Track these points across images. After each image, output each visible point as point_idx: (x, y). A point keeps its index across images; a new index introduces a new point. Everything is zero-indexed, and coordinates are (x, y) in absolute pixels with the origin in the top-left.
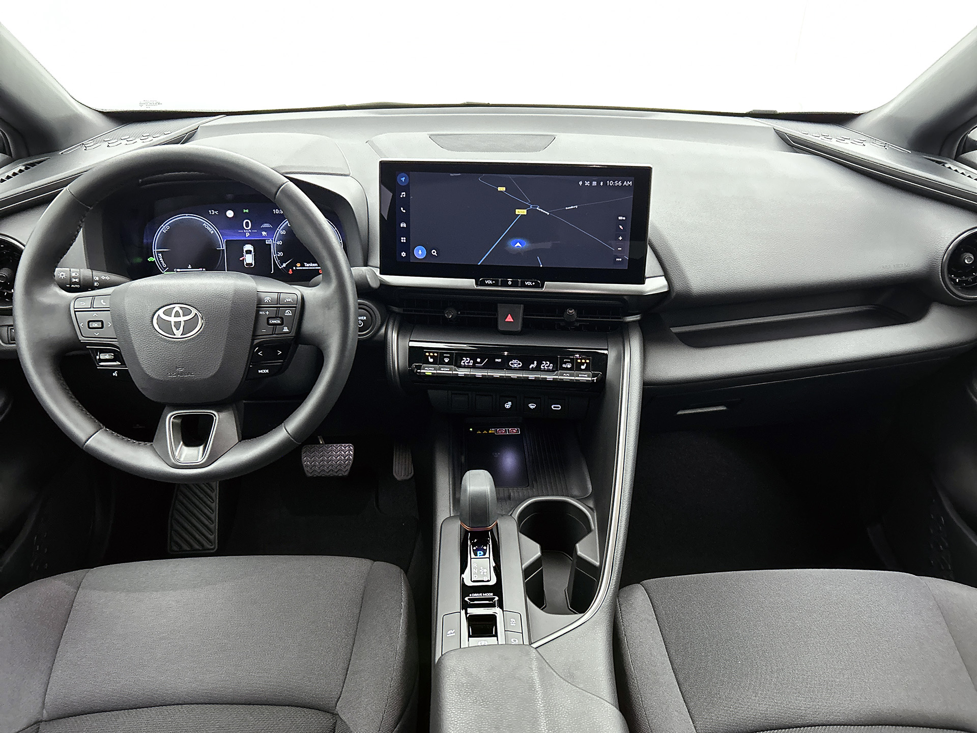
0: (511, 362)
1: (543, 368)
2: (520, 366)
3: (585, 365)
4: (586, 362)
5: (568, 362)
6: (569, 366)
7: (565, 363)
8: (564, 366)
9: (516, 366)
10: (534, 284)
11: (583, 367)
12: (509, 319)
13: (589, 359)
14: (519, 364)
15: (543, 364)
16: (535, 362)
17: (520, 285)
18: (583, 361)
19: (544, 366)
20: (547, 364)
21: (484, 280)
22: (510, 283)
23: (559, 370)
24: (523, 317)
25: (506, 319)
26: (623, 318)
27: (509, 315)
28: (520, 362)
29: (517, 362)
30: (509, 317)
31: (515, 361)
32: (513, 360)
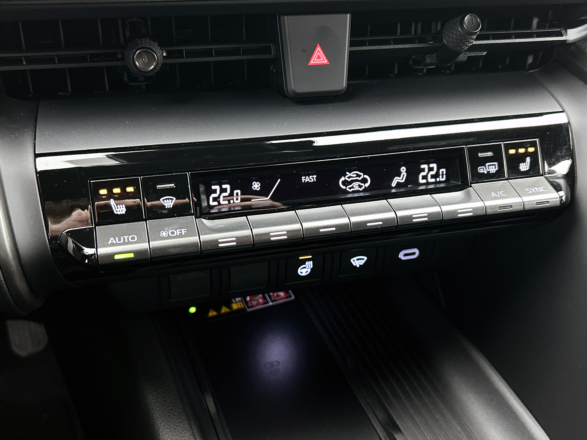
0: (343, 179)
1: (425, 181)
2: (367, 185)
4: (528, 153)
5: (489, 159)
7: (484, 161)
9: (357, 188)
11: (524, 167)
13: (533, 144)
14: (364, 181)
15: (423, 170)
18: (522, 151)
19: (425, 177)
23: (471, 183)
24: (351, 53)
25: (309, 61)
26: (566, 32)
27: (319, 49)
28: (366, 176)
29: (358, 176)
30: (319, 53)
31: (353, 174)
32: (347, 173)
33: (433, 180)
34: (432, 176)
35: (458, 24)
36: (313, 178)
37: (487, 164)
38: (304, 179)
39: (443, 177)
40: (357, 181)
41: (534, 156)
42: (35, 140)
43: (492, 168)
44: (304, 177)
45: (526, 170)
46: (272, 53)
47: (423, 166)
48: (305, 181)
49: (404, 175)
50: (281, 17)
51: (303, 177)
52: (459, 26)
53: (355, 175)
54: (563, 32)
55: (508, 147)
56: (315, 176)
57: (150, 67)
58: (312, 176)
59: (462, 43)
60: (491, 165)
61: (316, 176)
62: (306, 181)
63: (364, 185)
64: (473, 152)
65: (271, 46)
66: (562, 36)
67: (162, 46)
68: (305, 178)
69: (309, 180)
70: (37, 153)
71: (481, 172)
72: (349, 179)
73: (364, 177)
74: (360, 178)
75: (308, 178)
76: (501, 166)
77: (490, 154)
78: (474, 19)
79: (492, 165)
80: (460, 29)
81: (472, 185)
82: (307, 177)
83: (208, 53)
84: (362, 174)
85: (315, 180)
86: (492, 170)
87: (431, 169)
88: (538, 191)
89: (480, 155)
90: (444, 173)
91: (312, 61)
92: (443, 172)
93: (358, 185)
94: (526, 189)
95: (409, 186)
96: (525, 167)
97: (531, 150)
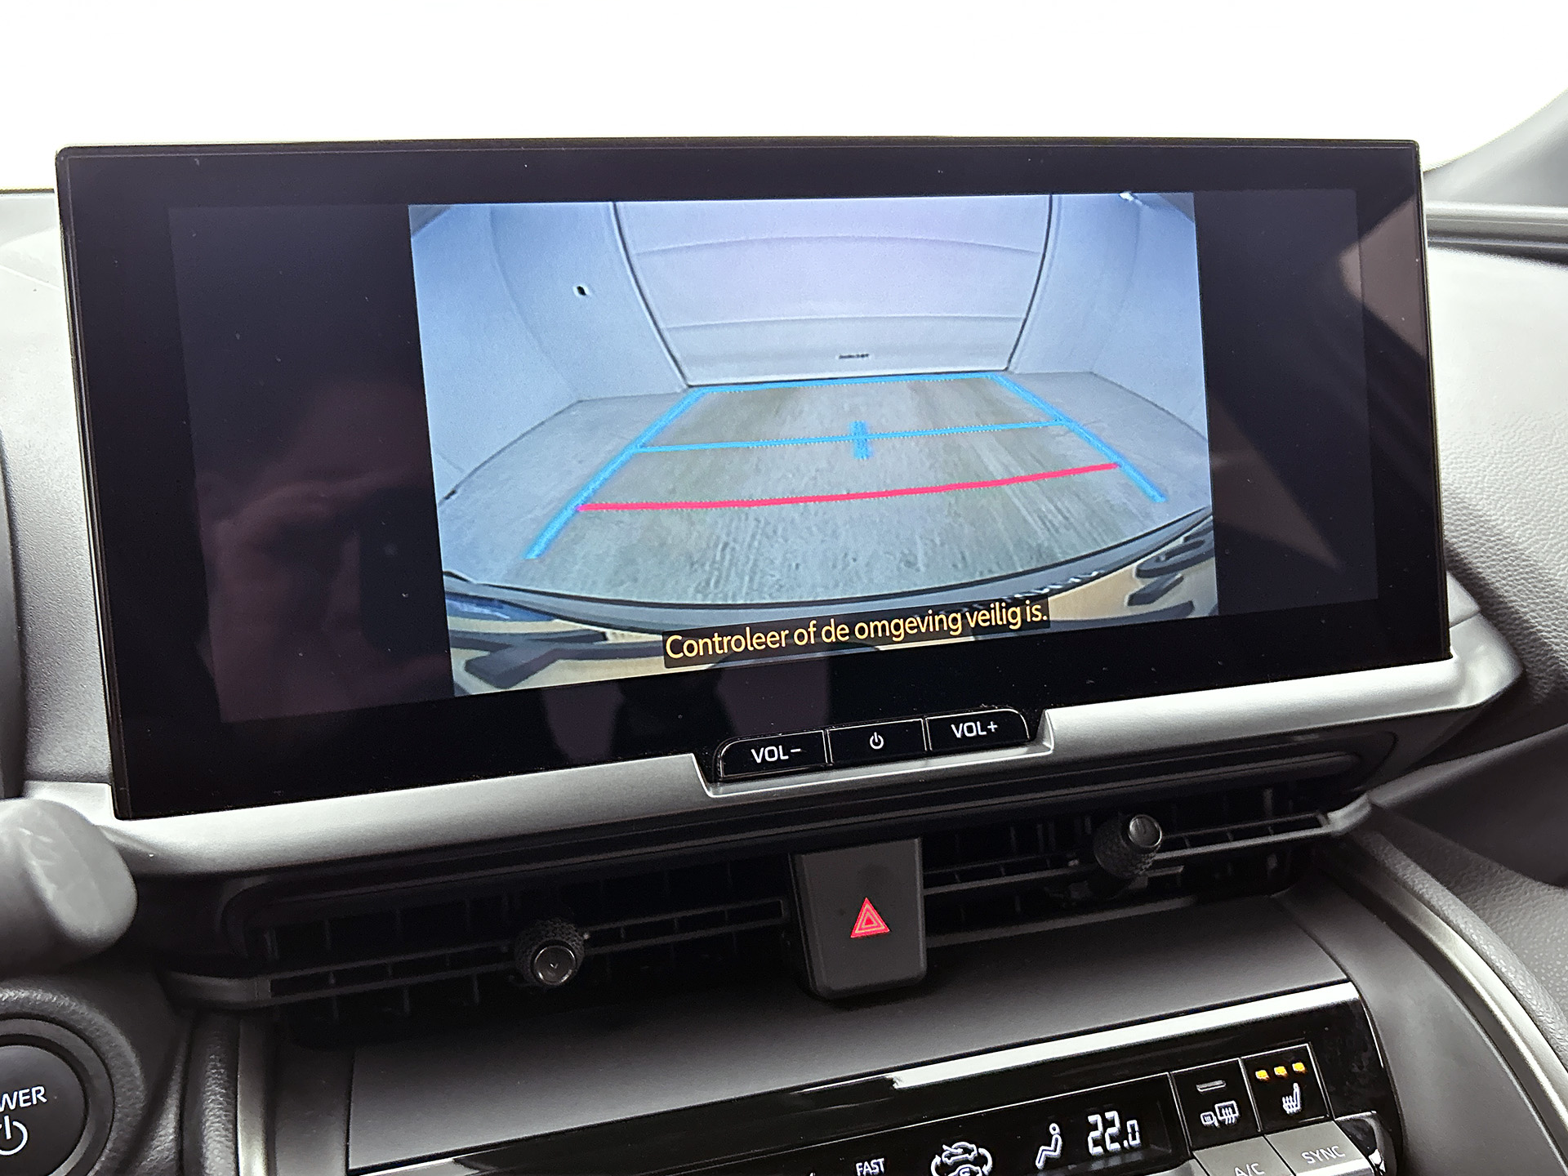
0: (937, 1160)
1: (1099, 1150)
2: (987, 1169)
3: (1296, 1087)
4: (1293, 1076)
5: (1219, 1096)
6: (1230, 1116)
7: (1209, 1102)
8: (1208, 1119)
10: (992, 727)
11: (1291, 1105)
12: (869, 922)
13: (1302, 1056)
14: (980, 1160)
15: (1094, 1126)
16: (1054, 1129)
17: (928, 744)
18: (1280, 1071)
19: (1099, 1142)
20: (1111, 1124)
21: (748, 746)
22: (877, 742)
23: (1192, 1150)
24: (927, 899)
25: (852, 928)
26: (1327, 818)
27: (867, 906)
28: (983, 1151)
29: (967, 1151)
30: (868, 913)
31: (956, 1149)
32: (945, 1147)
33: (1116, 1146)
34: (1113, 1140)
35: (1119, 833)
36: (878, 1164)
37: (1216, 1106)
38: (860, 1167)
39: (1134, 1138)
40: (966, 1162)
41: (1305, 1079)
42: (347, 1140)
43: (1229, 1114)
44: (861, 1164)
45: (1295, 1110)
46: (781, 914)
47: (1092, 1119)
48: (862, 1172)
49: (1057, 1140)
50: (797, 857)
51: (858, 1165)
52: (1120, 837)
53: (960, 1151)
54: (1321, 817)
55: (1252, 1067)
56: (881, 1160)
57: (562, 978)
58: (875, 1161)
59: (1132, 865)
60: (1225, 1107)
61: (883, 1159)
62: (864, 1173)
63: (981, 1168)
64: (1187, 1084)
65: (779, 902)
66: (1320, 826)
67: (581, 924)
68: (863, 1166)
69: (869, 1169)
70: (350, 1168)
71: (1207, 1123)
72: (949, 1159)
73: (978, 1153)
74: (970, 1154)
75: (868, 1166)
76: (1244, 1107)
77: (1218, 1084)
78: (1146, 822)
79: (1227, 1107)
80: (1123, 842)
81: (1195, 1153)
82: (866, 1163)
83: (665, 928)
84: (974, 1146)
85: (882, 1169)
86: (1229, 1116)
87: (1108, 1124)
88: (1328, 1158)
89: (1201, 1088)
90: (1137, 1128)
91: (857, 929)
92: (1132, 1127)
93: (968, 1170)
94: (1303, 1155)
95: (1070, 1167)
96: (1294, 1104)
97: (1299, 1067)
